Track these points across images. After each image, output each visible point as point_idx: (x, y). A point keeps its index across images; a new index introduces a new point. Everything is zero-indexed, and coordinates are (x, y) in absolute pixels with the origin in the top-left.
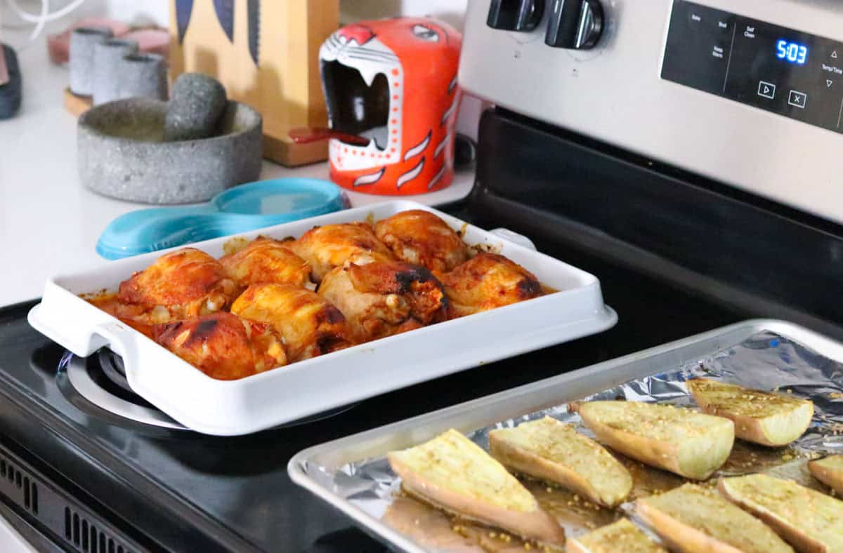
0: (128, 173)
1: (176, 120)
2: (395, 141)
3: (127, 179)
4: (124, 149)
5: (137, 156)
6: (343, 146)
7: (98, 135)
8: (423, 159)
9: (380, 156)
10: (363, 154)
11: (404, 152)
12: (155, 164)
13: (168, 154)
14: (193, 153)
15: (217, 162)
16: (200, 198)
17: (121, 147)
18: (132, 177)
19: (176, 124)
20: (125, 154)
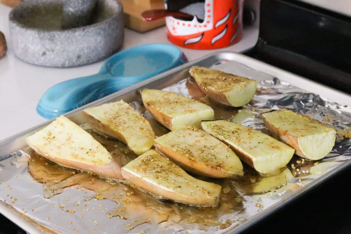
0: (45, 50)
1: (69, 11)
2: (209, 16)
3: (44, 54)
4: (41, 36)
5: (50, 40)
6: (176, 21)
7: (23, 27)
8: (227, 26)
9: (200, 26)
10: (189, 25)
11: (215, 23)
12: (61, 44)
13: (69, 37)
14: (84, 35)
15: (99, 39)
16: (91, 62)
17: (38, 34)
18: (47, 52)
19: (70, 13)
20: (41, 39)
